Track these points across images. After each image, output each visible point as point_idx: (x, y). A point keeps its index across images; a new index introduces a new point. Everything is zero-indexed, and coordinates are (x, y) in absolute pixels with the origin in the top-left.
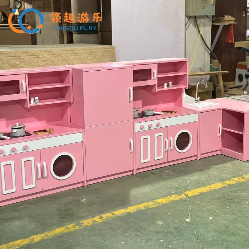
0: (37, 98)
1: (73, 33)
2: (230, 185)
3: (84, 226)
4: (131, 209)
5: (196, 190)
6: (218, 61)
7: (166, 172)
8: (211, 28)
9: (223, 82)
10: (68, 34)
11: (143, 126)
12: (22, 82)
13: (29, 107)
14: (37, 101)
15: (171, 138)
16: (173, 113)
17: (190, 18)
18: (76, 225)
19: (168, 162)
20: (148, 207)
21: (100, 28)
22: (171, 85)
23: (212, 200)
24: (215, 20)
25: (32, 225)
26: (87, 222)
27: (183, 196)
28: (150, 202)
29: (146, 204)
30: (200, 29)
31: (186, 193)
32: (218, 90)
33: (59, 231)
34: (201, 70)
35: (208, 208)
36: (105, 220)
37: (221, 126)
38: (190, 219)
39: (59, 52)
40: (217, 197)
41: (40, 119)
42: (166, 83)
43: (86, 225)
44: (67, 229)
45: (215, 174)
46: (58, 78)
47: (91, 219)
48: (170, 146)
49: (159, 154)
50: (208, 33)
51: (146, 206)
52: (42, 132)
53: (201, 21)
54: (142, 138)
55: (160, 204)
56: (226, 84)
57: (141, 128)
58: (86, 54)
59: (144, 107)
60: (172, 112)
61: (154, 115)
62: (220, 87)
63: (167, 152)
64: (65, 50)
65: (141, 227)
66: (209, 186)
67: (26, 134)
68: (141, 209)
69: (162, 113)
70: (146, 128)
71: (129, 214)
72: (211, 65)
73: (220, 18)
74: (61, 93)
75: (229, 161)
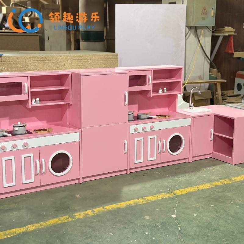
0: (38, 99)
1: (81, 40)
2: (217, 186)
3: (77, 218)
4: (122, 205)
5: (184, 189)
6: (217, 70)
7: (158, 172)
8: (210, 38)
9: (221, 90)
10: (75, 41)
11: (137, 129)
12: (24, 84)
13: (30, 107)
14: (38, 102)
15: (164, 141)
16: (167, 117)
17: (190, 28)
18: (69, 217)
19: (160, 163)
20: (138, 203)
21: (106, 37)
22: (165, 91)
23: (199, 199)
24: (215, 30)
25: (29, 216)
26: (79, 215)
27: (172, 195)
28: (140, 199)
29: (136, 201)
30: (200, 39)
31: (175, 191)
32: (216, 97)
33: (53, 222)
34: (200, 78)
35: (194, 206)
36: (96, 213)
37: (212, 131)
38: (176, 215)
39: (64, 58)
40: (203, 197)
41: (40, 120)
42: (161, 89)
43: (78, 217)
44: (60, 220)
45: (204, 176)
46: (58, 81)
47: (84, 212)
48: (163, 149)
49: (152, 156)
50: (208, 43)
51: (136, 202)
52: (42, 131)
53: (201, 31)
54: (136, 139)
55: (149, 201)
56: (225, 93)
57: (135, 130)
58: (90, 60)
59: (140, 111)
60: (165, 116)
61: (149, 118)
62: (218, 95)
63: (160, 154)
64: (70, 56)
65: (129, 221)
66: (197, 186)
67: (27, 132)
68: (131, 205)
69: (156, 117)
70: (140, 130)
71: (119, 209)
72: (210, 73)
73: (220, 29)
74: (61, 95)
75: (219, 164)
